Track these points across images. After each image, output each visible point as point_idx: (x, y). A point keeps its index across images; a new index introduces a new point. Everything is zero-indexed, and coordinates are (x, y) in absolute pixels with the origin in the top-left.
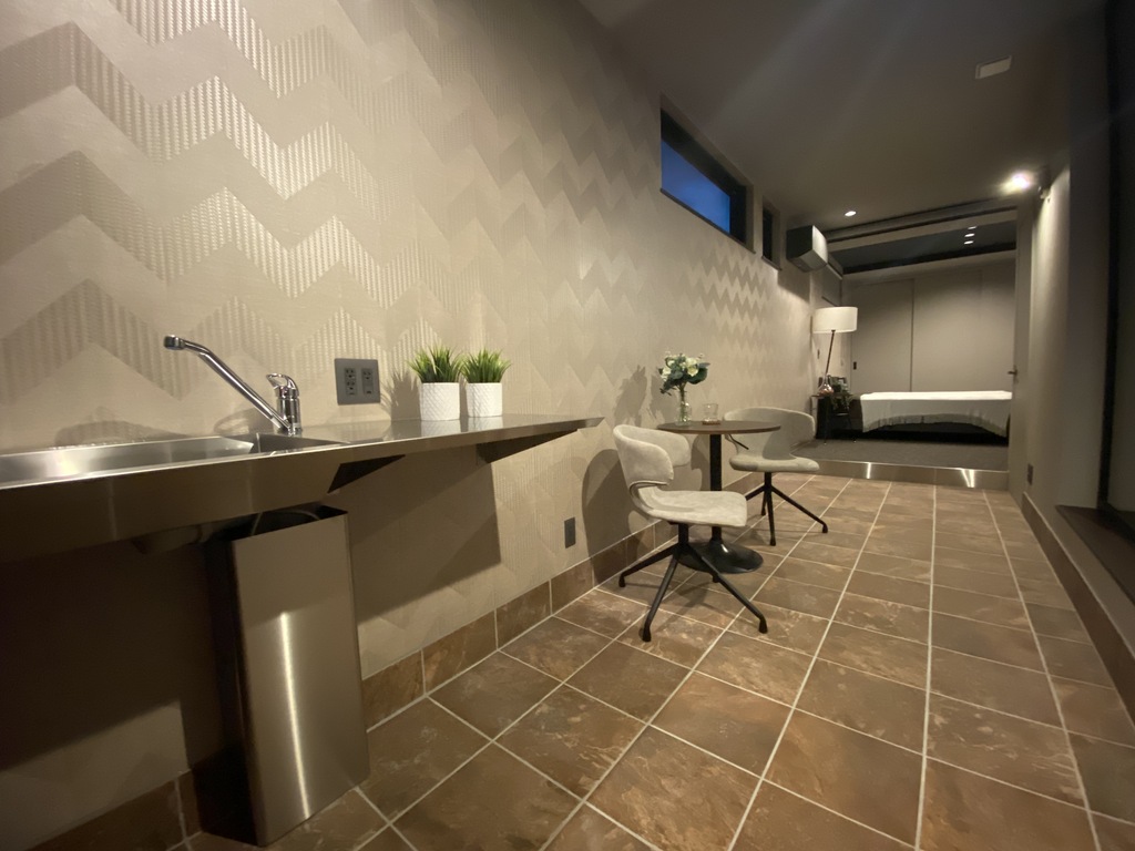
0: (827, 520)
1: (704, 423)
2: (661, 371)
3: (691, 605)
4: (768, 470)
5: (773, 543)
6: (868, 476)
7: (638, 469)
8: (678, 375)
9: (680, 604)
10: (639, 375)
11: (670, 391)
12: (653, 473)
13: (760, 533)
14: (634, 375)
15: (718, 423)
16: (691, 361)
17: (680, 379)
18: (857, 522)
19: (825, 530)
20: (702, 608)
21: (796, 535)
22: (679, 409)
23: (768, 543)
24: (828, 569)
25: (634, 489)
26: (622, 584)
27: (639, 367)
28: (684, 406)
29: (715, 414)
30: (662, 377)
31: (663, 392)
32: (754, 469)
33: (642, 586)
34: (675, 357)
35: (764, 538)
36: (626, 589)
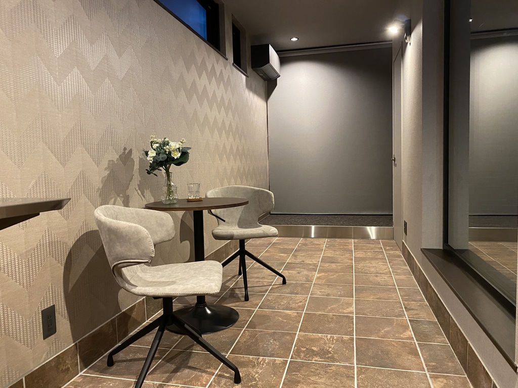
0: (286, 274)
1: (189, 201)
2: (147, 154)
3: (176, 371)
4: (242, 238)
5: (247, 299)
6: (313, 236)
7: (119, 249)
8: (162, 157)
9: (166, 372)
10: (126, 157)
11: (156, 172)
12: (135, 252)
13: (237, 291)
14: (120, 156)
15: (200, 200)
16: (174, 145)
17: (165, 161)
18: (306, 272)
19: (284, 282)
20: (187, 371)
21: (264, 289)
22: (165, 189)
23: (243, 299)
24: (287, 315)
25: (117, 270)
26: (111, 363)
27: (125, 149)
28: (170, 185)
29: (198, 192)
30: (148, 158)
31: (149, 173)
32: (231, 237)
33: (130, 360)
34: (160, 140)
35: (240, 296)
36: (114, 367)
